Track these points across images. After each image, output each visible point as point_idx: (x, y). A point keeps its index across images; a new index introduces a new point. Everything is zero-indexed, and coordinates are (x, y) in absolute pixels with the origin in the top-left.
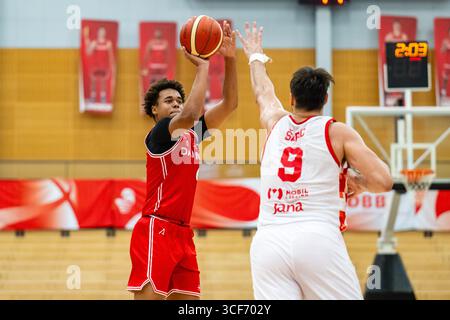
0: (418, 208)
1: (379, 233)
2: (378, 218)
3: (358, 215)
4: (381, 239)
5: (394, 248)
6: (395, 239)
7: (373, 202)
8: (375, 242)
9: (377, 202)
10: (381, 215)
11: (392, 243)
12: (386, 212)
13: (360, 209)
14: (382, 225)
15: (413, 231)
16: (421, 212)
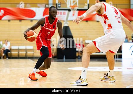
0: (73, 15)
1: (64, 21)
4: (65, 22)
5: (68, 25)
6: (68, 23)
7: (63, 13)
9: (64, 13)
12: (66, 16)
13: (59, 15)
14: (65, 19)
16: (74, 16)
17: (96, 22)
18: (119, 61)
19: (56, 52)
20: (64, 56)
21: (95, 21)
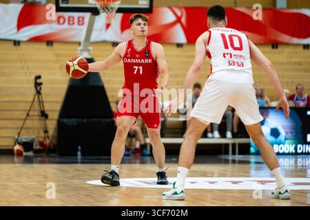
0: (108, 26)
1: (79, 43)
2: (79, 33)
3: (65, 29)
4: (81, 48)
5: (90, 54)
6: (90, 48)
7: (76, 20)
8: (77, 50)
9: (79, 21)
10: (81, 30)
11: (89, 50)
12: (84, 28)
13: (66, 25)
14: (82, 38)
15: (105, 42)
16: (110, 29)
17: (175, 48)
18: (241, 162)
19: (56, 134)
20: (79, 148)
21: (172, 44)
